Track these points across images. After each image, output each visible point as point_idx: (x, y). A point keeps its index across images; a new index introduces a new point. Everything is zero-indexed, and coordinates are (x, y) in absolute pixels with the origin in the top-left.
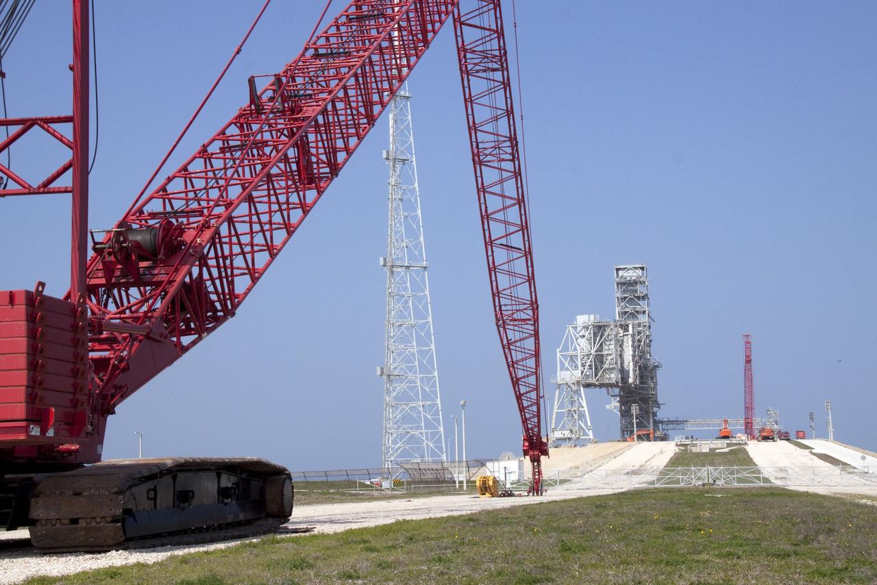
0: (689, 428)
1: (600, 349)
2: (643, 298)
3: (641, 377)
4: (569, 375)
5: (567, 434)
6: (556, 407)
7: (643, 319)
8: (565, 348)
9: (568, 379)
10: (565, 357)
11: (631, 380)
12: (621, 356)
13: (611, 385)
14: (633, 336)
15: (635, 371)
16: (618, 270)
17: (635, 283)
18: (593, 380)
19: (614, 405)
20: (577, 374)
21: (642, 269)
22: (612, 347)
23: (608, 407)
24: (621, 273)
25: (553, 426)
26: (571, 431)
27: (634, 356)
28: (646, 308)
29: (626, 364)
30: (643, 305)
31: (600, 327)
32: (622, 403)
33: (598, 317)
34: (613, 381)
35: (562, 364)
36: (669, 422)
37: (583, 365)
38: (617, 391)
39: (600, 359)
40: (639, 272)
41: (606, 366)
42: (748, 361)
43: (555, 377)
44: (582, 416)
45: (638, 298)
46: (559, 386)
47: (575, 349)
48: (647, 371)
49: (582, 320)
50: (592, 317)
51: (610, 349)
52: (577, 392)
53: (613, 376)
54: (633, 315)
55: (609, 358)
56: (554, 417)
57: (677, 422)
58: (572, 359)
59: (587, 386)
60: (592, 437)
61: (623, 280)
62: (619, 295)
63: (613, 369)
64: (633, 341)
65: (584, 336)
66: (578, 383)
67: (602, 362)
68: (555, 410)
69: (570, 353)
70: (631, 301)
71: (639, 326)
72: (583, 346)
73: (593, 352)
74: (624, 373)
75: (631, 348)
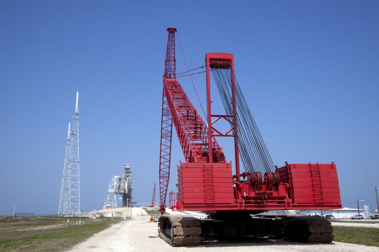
0: (137, 204)
1: (120, 184)
2: (130, 172)
3: (129, 191)
4: (111, 190)
5: (110, 205)
6: (108, 198)
7: (130, 177)
8: (111, 184)
9: (111, 191)
10: (111, 186)
11: (126, 192)
12: (124, 186)
13: (121, 193)
14: (128, 181)
15: (127, 190)
16: (125, 165)
17: (129, 169)
18: (118, 192)
19: (121, 198)
20: (114, 190)
21: (131, 165)
22: (123, 184)
23: (119, 199)
24: (125, 166)
25: (107, 203)
26: (111, 204)
27: (127, 186)
28: (131, 175)
29: (125, 188)
30: (130, 174)
31: (120, 179)
32: (123, 198)
33: (120, 176)
34: (122, 192)
35: (110, 188)
36: (134, 203)
37: (115, 188)
38: (122, 195)
39: (119, 187)
40: (130, 166)
41: (121, 188)
42: (155, 189)
43: (108, 191)
44: (114, 201)
45: (129, 172)
46: (109, 193)
47: (114, 184)
48: (130, 190)
49: (116, 177)
50: (118, 176)
51: (122, 184)
52: (114, 195)
53: (122, 191)
54: (128, 176)
55: (122, 187)
56: (107, 201)
57: (135, 203)
58: (113, 186)
59: (116, 193)
60: (116, 206)
61: (126, 168)
62: (125, 171)
63: (122, 189)
64: (128, 183)
65: (116, 181)
66: (114, 192)
67: (120, 188)
68: (107, 199)
69: (112, 185)
70: (127, 173)
71: (129, 179)
72: (116, 183)
73: (118, 185)
74: (125, 191)
75: (127, 184)
